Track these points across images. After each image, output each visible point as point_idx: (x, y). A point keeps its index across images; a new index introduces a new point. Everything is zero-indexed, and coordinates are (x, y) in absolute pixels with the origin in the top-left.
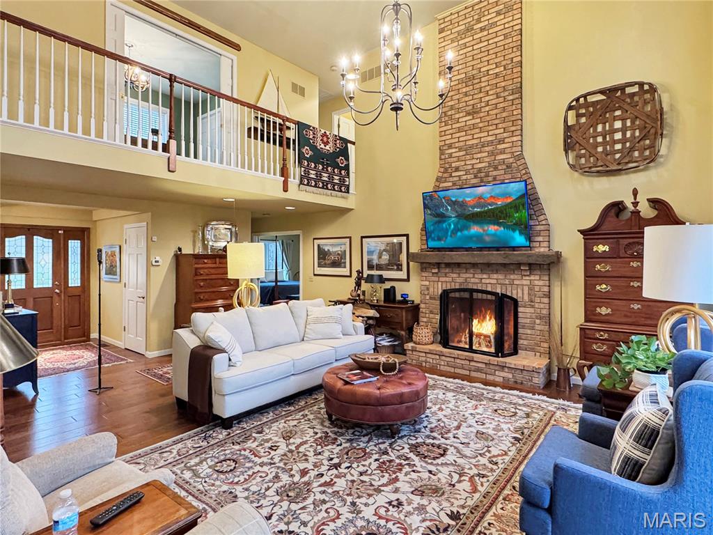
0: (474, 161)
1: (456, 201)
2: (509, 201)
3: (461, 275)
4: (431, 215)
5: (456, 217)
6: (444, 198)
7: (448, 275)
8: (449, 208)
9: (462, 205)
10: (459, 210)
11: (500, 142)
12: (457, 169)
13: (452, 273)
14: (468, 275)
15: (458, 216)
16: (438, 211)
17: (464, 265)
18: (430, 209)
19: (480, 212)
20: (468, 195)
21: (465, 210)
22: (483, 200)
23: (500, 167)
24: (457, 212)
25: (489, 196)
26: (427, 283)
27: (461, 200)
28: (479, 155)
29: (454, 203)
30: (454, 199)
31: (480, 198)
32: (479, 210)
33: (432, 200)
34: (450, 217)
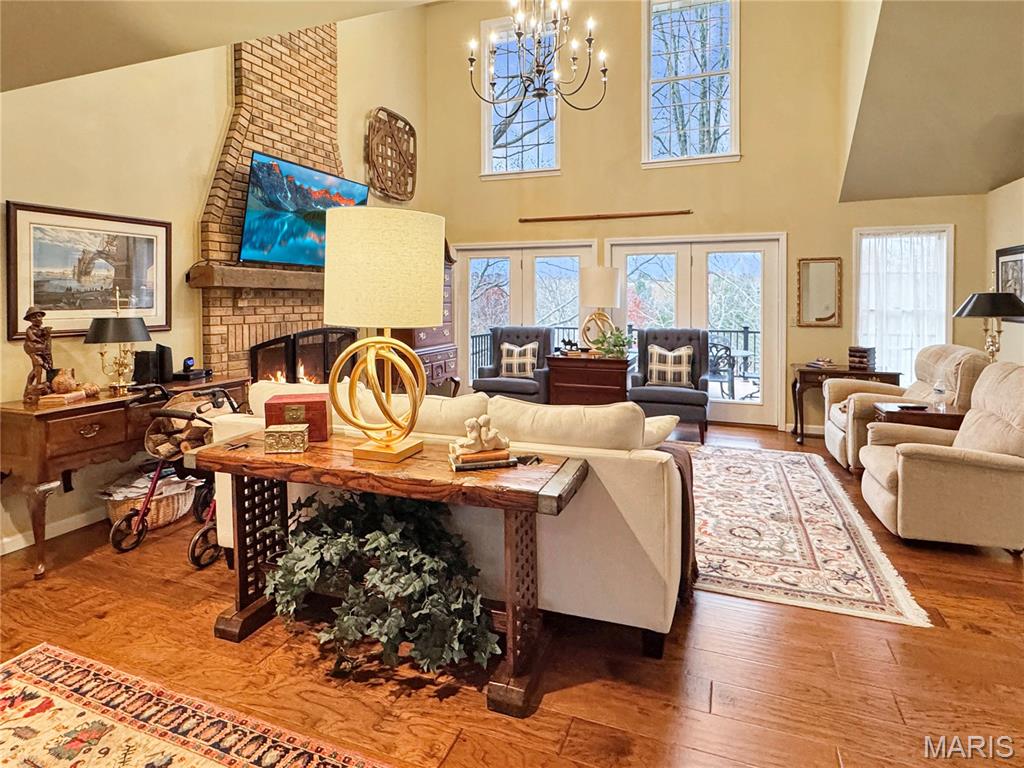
1: (300, 187)
3: (278, 310)
4: (261, 200)
5: (295, 212)
6: (287, 177)
7: (258, 311)
8: (289, 195)
9: (306, 195)
10: (300, 202)
13: (265, 306)
14: (286, 310)
15: (298, 212)
16: (273, 197)
17: (282, 293)
18: (263, 190)
21: (307, 204)
22: (330, 195)
24: (297, 204)
26: (225, 328)
27: (306, 187)
29: (297, 190)
30: (298, 183)
31: (328, 190)
32: (322, 208)
33: (269, 175)
34: (287, 211)
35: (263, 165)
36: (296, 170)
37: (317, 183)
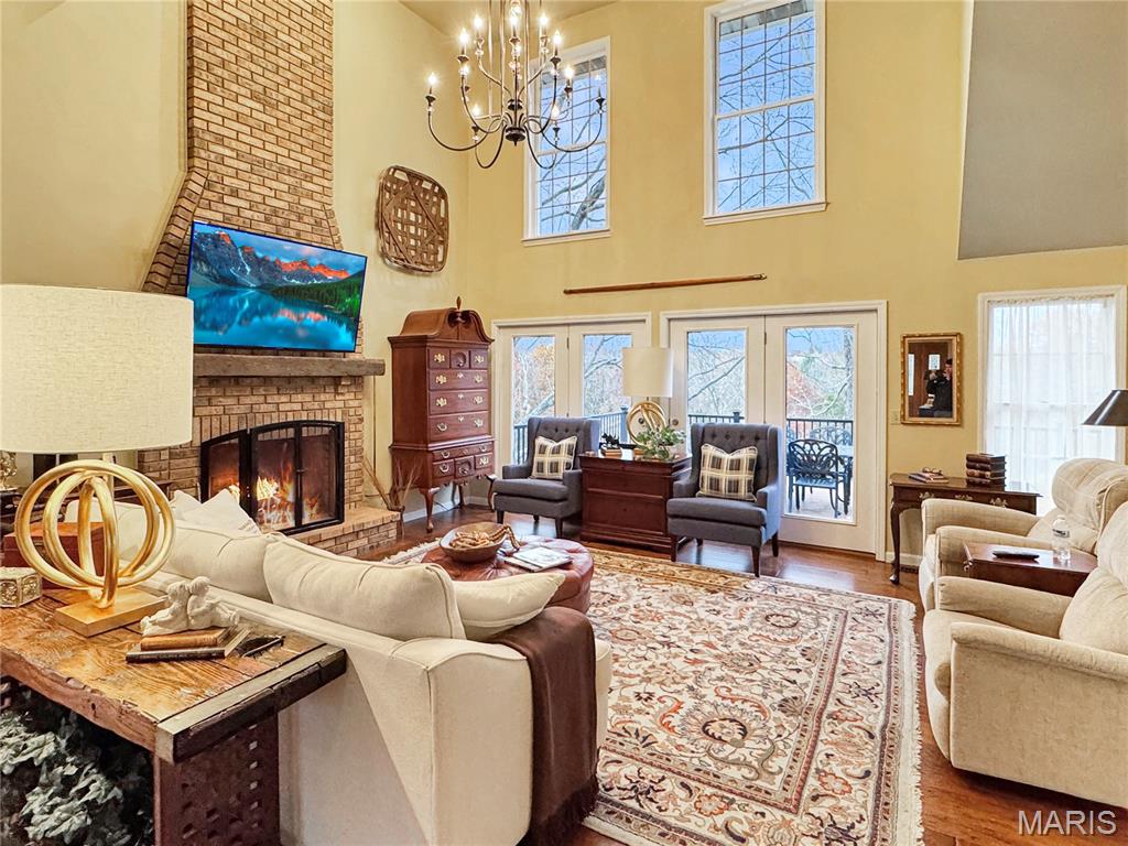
0: (266, 191)
1: (263, 259)
2: (344, 277)
3: (243, 400)
4: (207, 275)
5: (258, 288)
6: (243, 248)
7: (214, 402)
8: (248, 269)
9: (274, 268)
10: (266, 276)
11: (306, 176)
12: (235, 193)
13: (224, 396)
14: (254, 399)
15: (262, 288)
16: (224, 272)
17: (248, 381)
18: (208, 264)
19: (299, 287)
20: (286, 255)
21: (275, 277)
22: (308, 268)
23: (306, 219)
24: (260, 279)
25: (318, 262)
27: (272, 259)
28: (274, 185)
29: (259, 263)
30: (260, 255)
31: (304, 263)
32: (298, 282)
33: (216, 247)
34: (249, 287)
35: (206, 235)
36: (254, 241)
37: (287, 254)
